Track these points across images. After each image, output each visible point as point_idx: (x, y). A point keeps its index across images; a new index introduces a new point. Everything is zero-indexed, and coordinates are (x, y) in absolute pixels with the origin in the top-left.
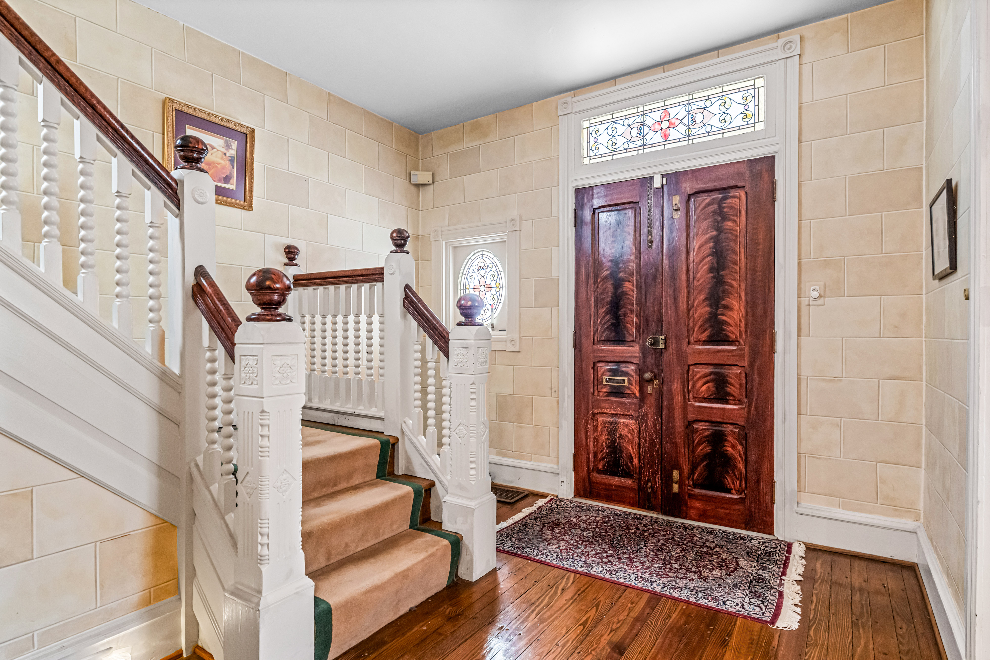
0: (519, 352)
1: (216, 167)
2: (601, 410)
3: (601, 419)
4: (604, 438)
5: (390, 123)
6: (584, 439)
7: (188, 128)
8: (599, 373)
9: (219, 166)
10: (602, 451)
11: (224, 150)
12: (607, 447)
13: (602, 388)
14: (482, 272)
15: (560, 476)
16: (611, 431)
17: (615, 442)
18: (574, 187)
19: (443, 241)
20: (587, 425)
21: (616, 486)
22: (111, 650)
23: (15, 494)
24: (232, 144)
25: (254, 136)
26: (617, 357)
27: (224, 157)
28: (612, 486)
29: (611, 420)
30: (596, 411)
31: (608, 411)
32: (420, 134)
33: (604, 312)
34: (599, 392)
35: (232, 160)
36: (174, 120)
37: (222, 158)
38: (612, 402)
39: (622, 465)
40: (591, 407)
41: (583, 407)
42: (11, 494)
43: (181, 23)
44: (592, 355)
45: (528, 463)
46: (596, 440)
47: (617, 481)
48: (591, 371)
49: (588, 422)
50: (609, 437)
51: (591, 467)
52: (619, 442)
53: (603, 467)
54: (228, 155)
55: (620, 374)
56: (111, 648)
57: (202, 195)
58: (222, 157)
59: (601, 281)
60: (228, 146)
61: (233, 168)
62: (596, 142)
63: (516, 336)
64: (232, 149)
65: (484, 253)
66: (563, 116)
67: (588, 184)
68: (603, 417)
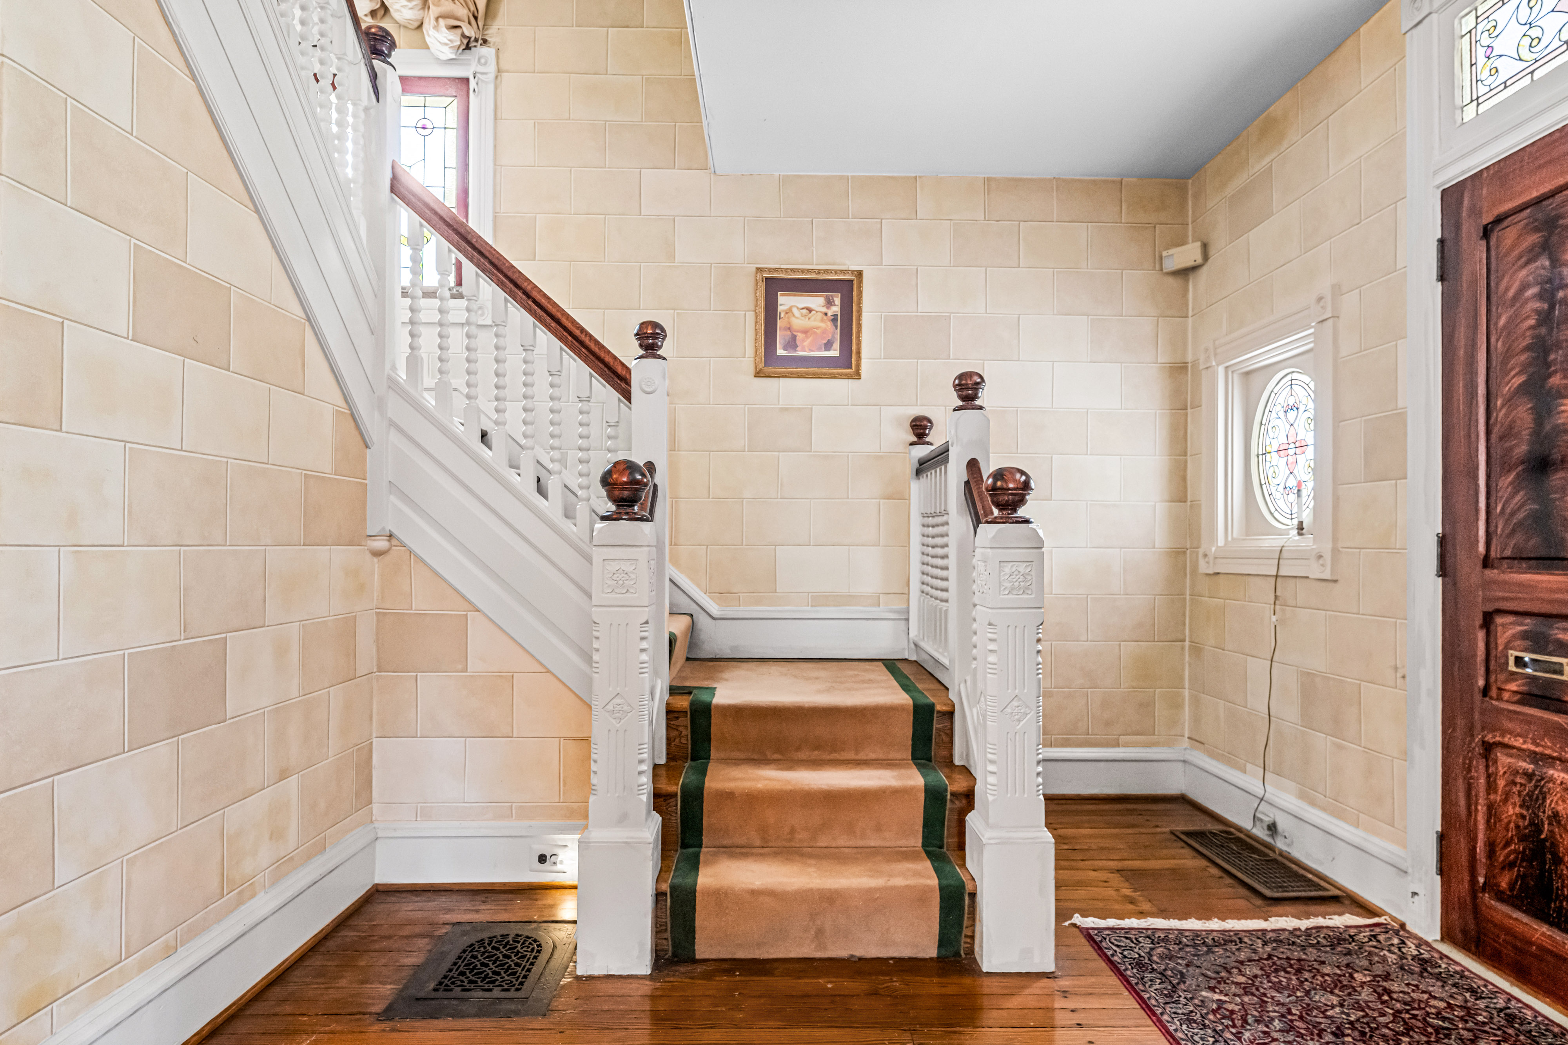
0: (1336, 581)
1: (815, 333)
2: (1503, 736)
3: (1504, 760)
4: (1512, 811)
5: (1114, 182)
6: (1462, 802)
7: (782, 295)
8: (1499, 641)
9: (818, 331)
10: (1507, 844)
11: (824, 310)
12: (1523, 838)
13: (1507, 681)
14: (1292, 415)
15: (1410, 878)
16: (1531, 797)
17: (1538, 829)
18: (1438, 188)
19: (1218, 365)
20: (1469, 770)
21: (1541, 948)
22: (566, 849)
23: (502, 676)
24: (835, 299)
25: (862, 280)
26: (1543, 600)
27: (825, 317)
28: (1531, 943)
29: (1531, 767)
30: (1489, 738)
31: (1518, 742)
32: (1189, 178)
33: (1511, 483)
34: (1500, 689)
35: (834, 319)
36: (764, 292)
37: (822, 321)
38: (1528, 721)
39: (1557, 895)
40: (1478, 727)
41: (1460, 722)
42: (499, 676)
43: (777, 174)
44: (1480, 593)
45: (1352, 829)
46: (1492, 810)
47: (1543, 934)
48: (1481, 635)
49: (1471, 759)
50: (1525, 812)
51: (1481, 880)
52: (1551, 832)
53: (1512, 886)
54: (830, 314)
55: (1551, 647)
56: (566, 846)
57: (649, 383)
58: (823, 318)
59: (1503, 406)
60: (829, 303)
61: (837, 329)
62: (1489, 58)
63: (1327, 548)
64: (835, 305)
65: (1295, 376)
66: (1414, 31)
67: (1469, 169)
68: (1511, 756)
